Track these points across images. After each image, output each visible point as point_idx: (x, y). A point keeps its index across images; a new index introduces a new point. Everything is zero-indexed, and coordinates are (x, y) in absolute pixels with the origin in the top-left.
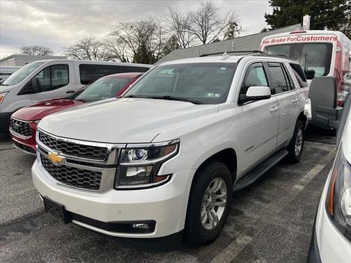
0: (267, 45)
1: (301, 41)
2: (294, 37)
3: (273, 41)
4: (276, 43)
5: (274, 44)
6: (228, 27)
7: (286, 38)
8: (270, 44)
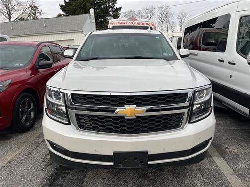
0: (113, 25)
1: (135, 25)
2: (131, 22)
3: (117, 23)
4: (120, 25)
5: (118, 25)
6: (30, 9)
7: (126, 22)
8: (116, 25)
